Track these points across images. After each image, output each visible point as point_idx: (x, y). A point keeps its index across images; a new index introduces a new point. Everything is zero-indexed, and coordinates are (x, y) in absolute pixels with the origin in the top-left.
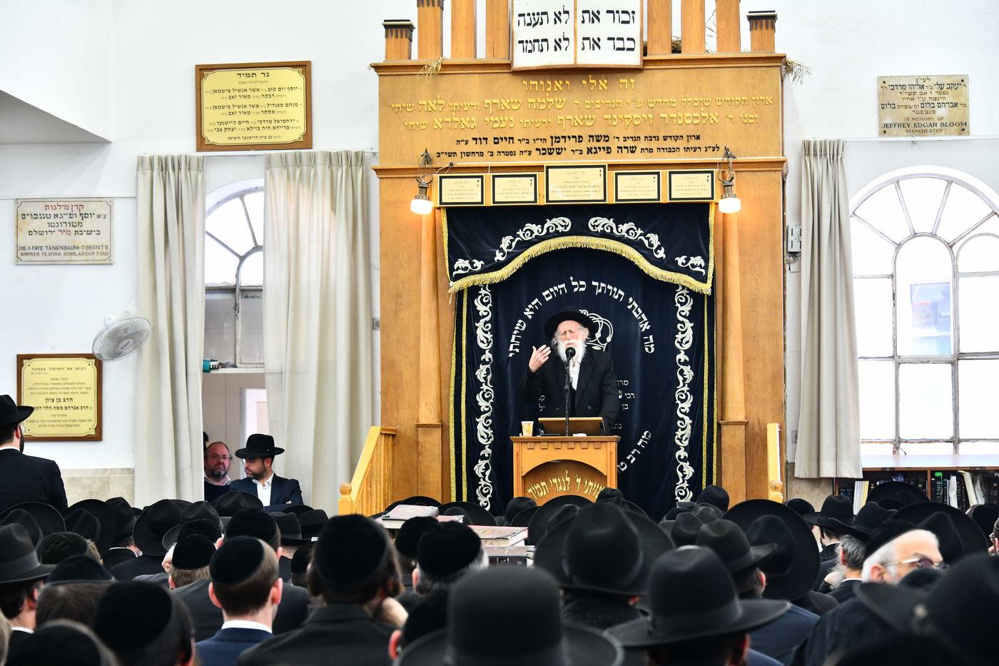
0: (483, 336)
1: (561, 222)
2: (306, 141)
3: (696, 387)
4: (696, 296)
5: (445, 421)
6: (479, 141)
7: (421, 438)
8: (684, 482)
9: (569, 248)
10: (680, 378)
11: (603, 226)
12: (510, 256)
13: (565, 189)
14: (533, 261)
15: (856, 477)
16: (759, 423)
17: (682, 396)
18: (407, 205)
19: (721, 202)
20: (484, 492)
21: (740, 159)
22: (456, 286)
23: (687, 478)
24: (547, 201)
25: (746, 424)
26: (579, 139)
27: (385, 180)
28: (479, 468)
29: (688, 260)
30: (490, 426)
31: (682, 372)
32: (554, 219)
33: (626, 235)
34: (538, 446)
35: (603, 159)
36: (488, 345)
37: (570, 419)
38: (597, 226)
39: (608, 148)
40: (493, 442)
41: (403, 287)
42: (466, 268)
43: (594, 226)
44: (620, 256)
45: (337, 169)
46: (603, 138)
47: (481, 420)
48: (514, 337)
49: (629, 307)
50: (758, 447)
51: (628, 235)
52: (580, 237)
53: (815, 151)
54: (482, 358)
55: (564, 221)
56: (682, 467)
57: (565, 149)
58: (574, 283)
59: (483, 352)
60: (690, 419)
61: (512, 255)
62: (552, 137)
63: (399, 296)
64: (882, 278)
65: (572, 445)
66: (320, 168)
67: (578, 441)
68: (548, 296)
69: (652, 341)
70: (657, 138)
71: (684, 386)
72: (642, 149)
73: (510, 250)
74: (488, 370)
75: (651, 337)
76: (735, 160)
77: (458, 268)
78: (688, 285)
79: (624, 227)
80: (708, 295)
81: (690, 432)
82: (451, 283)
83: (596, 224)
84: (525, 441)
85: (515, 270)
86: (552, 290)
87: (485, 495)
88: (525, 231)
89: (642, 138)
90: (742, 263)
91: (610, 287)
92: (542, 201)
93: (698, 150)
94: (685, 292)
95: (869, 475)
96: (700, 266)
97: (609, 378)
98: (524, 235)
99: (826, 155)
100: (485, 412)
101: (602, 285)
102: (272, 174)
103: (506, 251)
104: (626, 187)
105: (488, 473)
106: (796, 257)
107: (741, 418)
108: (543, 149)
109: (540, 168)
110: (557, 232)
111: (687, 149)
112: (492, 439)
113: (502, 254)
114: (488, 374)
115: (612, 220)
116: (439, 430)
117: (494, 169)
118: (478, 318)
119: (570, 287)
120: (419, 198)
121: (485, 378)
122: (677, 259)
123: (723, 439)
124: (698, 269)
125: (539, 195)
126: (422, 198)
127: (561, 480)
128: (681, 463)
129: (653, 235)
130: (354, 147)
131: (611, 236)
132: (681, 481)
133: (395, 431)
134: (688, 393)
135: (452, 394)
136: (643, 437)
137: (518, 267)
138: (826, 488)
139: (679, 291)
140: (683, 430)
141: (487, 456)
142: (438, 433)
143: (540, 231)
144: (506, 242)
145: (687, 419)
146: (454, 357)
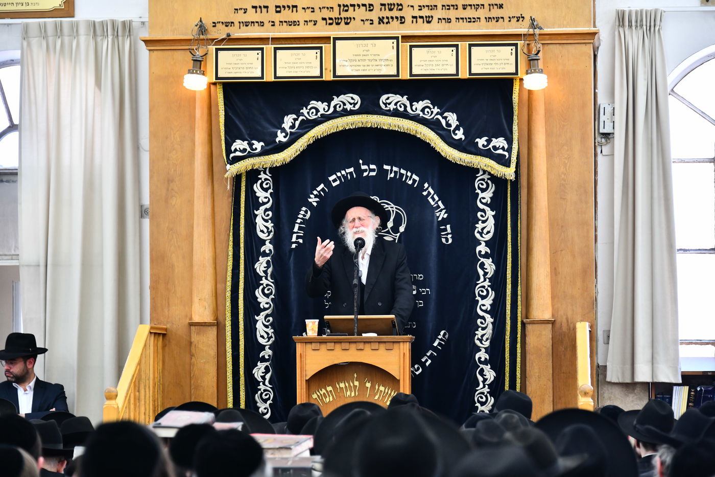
0: (263, 225)
1: (350, 100)
2: (68, 9)
3: (498, 282)
4: (499, 182)
5: (221, 319)
6: (258, 10)
7: (195, 338)
8: (484, 387)
9: (358, 128)
10: (481, 272)
11: (396, 104)
12: (293, 137)
13: (354, 63)
14: (319, 143)
15: (674, 382)
16: (568, 321)
17: (482, 292)
18: (179, 79)
19: (526, 78)
20: (264, 397)
21: (547, 30)
22: (233, 169)
23: (488, 382)
24: (335, 76)
25: (553, 323)
26: (370, 7)
27: (155, 52)
28: (259, 371)
29: (489, 141)
30: (271, 325)
31: (482, 265)
32: (342, 96)
33: (421, 114)
34: (323, 347)
35: (396, 29)
36: (268, 236)
37: (360, 317)
38: (390, 104)
39: (402, 17)
40: (274, 342)
41: (175, 171)
42: (245, 150)
43: (385, 104)
44: (414, 137)
45: (102, 40)
46: (396, 6)
47: (261, 318)
48: (297, 226)
49: (425, 193)
50: (566, 349)
51: (424, 114)
52: (370, 116)
53: (630, 22)
54: (262, 249)
55: (352, 98)
56: (482, 370)
57: (354, 18)
58: (364, 167)
59: (263, 242)
60: (492, 317)
61: (296, 135)
62: (339, 6)
63: (170, 181)
64: (703, 162)
65: (361, 346)
66: (82, 38)
67: (368, 341)
68: (334, 181)
69: (449, 230)
70: (456, 7)
71: (485, 280)
72: (439, 19)
73: (293, 131)
74: (268, 262)
75: (448, 227)
76: (542, 32)
77: (236, 150)
78: (489, 169)
79: (419, 105)
80: (511, 180)
81: (491, 332)
82: (228, 166)
83: (388, 101)
84: (310, 341)
85: (299, 152)
86: (339, 174)
87: (265, 401)
88: (310, 109)
89: (440, 7)
90: (549, 145)
91: (403, 171)
92: (328, 77)
93: (501, 20)
94: (486, 177)
95: (689, 379)
96: (503, 148)
97: (402, 272)
98: (308, 113)
99: (642, 26)
100: (265, 309)
101: (395, 169)
102: (29, 45)
103: (288, 131)
104: (421, 61)
105: (268, 376)
106: (609, 139)
107: (547, 316)
108: (330, 19)
109: (326, 39)
110: (345, 110)
111: (489, 19)
112: (273, 339)
113: (284, 134)
114: (268, 267)
115: (405, 97)
116: (215, 329)
117: (275, 40)
118: (258, 205)
119: (359, 171)
120: (193, 73)
121: (265, 272)
122: (477, 140)
123: (528, 340)
124: (500, 152)
125: (326, 69)
126: (196, 73)
127: (349, 385)
128: (482, 366)
129: (450, 113)
130: (121, 16)
131: (404, 115)
132: (481, 385)
133: (166, 330)
134: (489, 289)
135: (229, 289)
136: (440, 337)
137: (301, 149)
138: (641, 394)
139: (480, 176)
140: (483, 329)
141: (267, 357)
142: (212, 333)
143: (326, 110)
144: (288, 120)
145: (488, 316)
146: (231, 248)
